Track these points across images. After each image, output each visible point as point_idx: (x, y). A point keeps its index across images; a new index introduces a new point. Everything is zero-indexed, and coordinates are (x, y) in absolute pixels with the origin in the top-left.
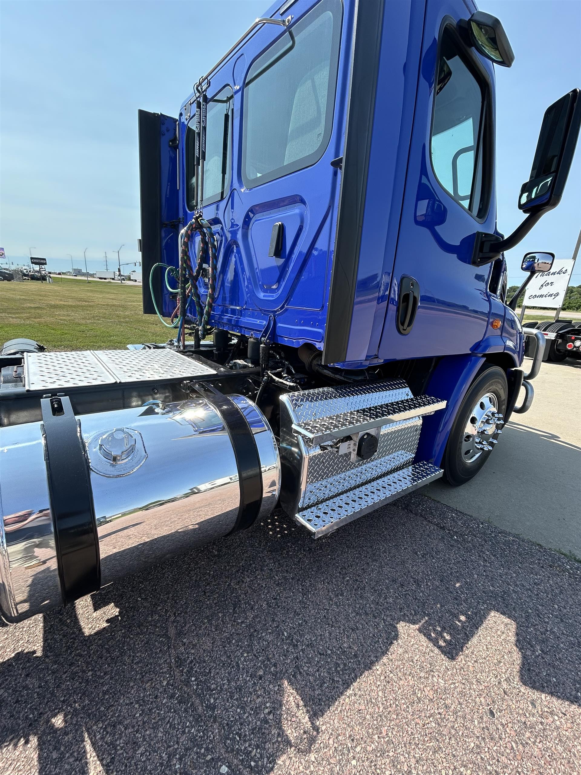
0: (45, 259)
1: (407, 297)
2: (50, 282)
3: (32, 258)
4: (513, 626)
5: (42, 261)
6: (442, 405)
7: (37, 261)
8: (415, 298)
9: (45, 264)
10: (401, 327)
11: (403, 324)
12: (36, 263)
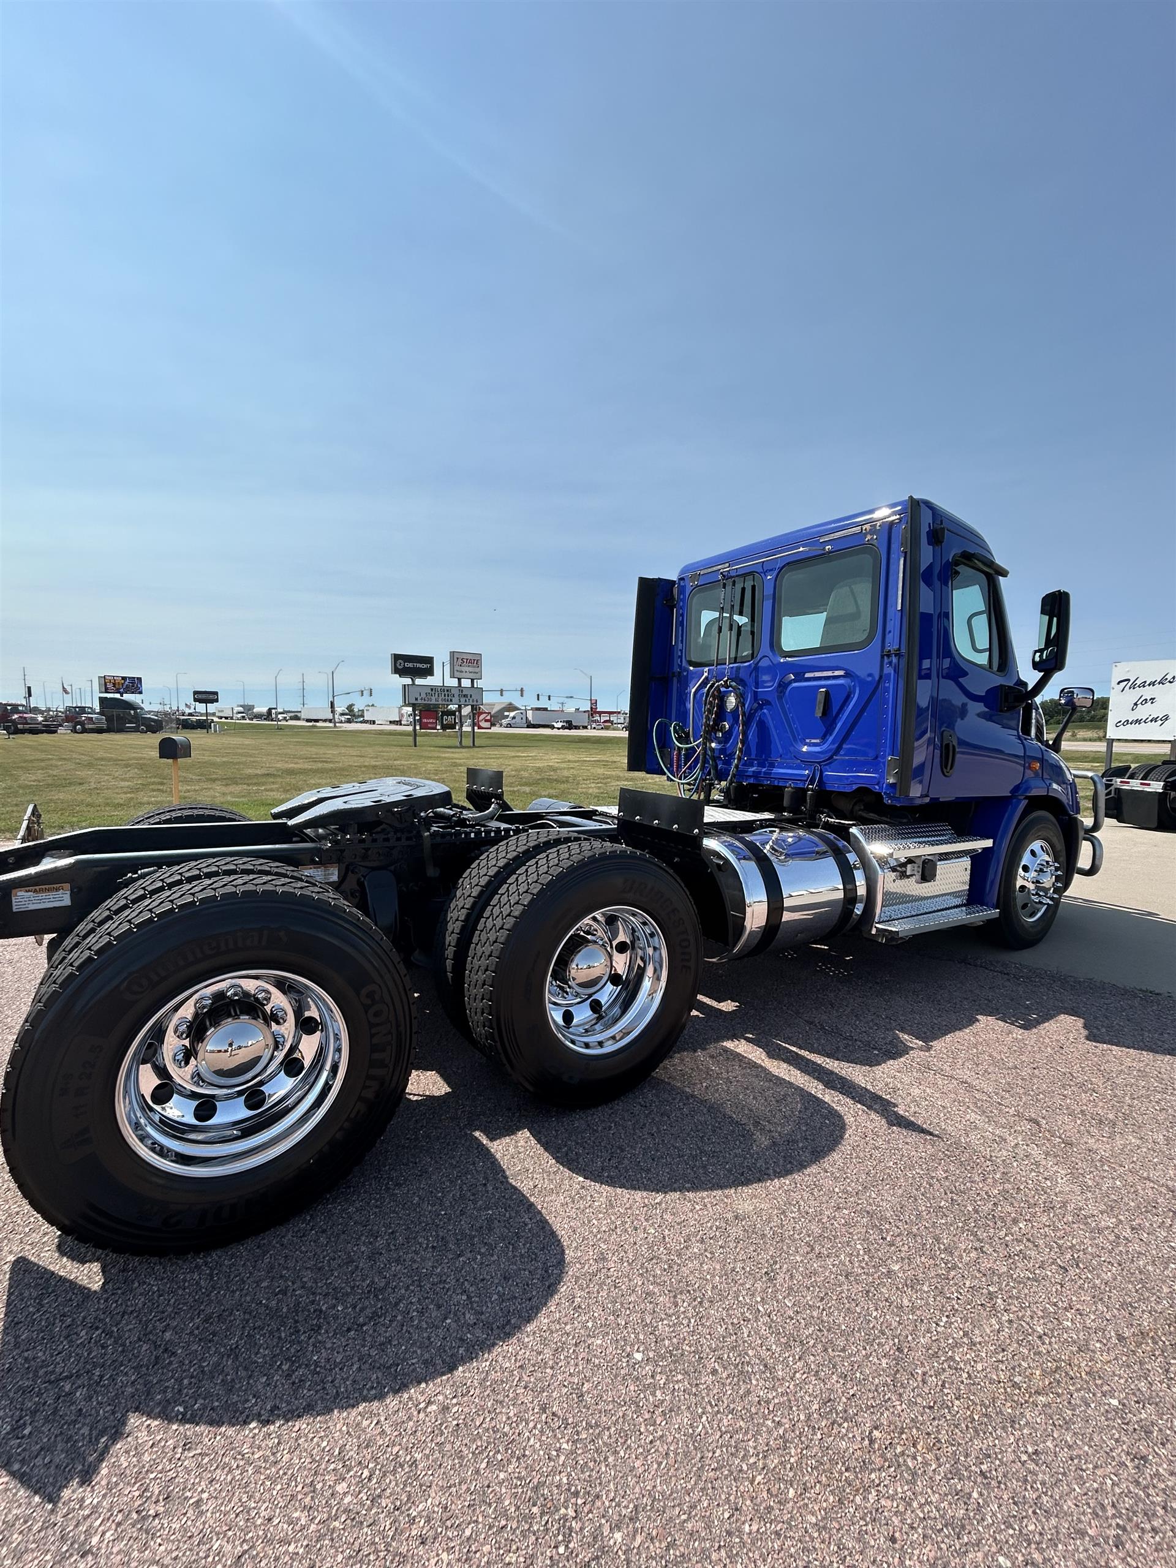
0: (216, 693)
1: (947, 745)
2: (215, 731)
3: (195, 693)
4: (1080, 1022)
5: (211, 697)
6: (988, 843)
7: (204, 696)
8: (954, 746)
9: (217, 701)
10: (945, 770)
11: (946, 768)
12: (200, 701)
